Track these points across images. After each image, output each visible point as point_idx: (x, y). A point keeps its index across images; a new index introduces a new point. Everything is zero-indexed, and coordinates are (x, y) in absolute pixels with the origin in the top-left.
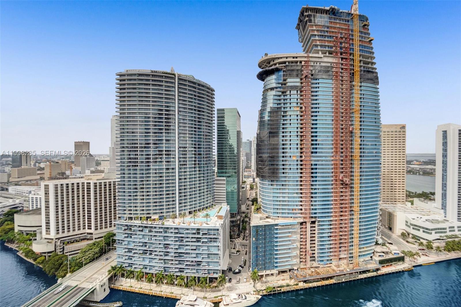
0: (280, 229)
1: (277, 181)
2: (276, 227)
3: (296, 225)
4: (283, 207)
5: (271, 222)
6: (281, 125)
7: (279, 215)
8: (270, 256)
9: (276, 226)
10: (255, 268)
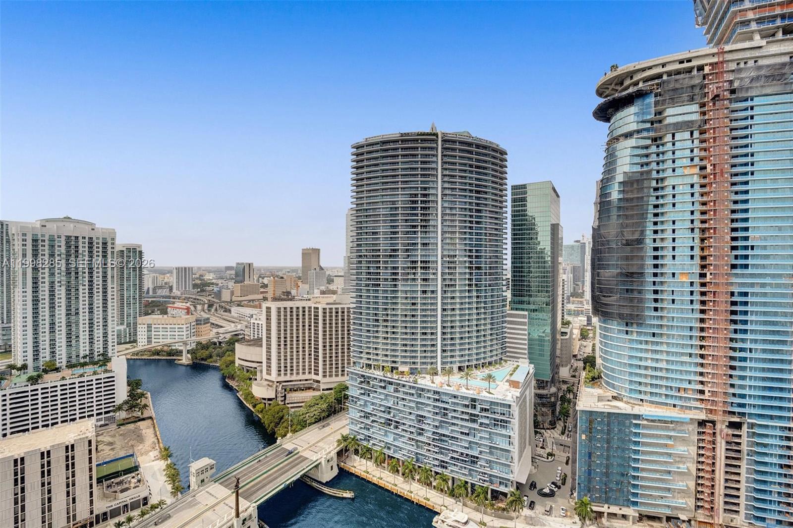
0: (645, 427)
1: (640, 325)
2: (634, 422)
3: (687, 423)
4: (654, 382)
5: (623, 407)
6: (651, 207)
7: (642, 397)
8: (619, 478)
9: (635, 419)
10: (586, 495)
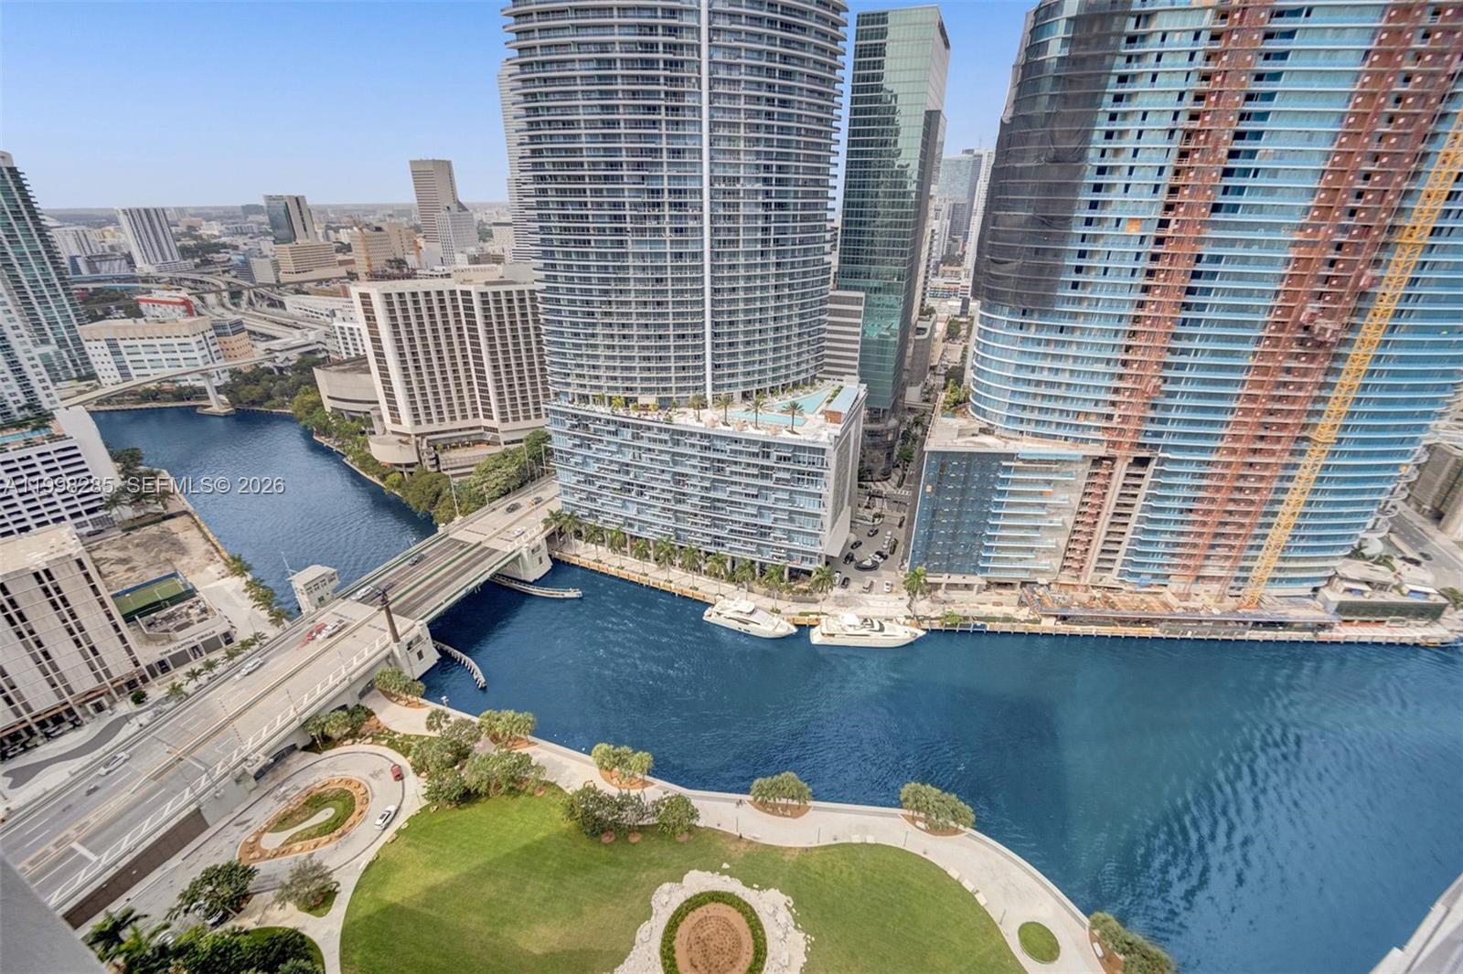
0: (1018, 470)
1: (1043, 314)
2: (1004, 464)
3: (1077, 462)
4: (1046, 404)
5: (992, 444)
7: (1023, 428)
8: (969, 540)
9: (1007, 460)
10: (921, 564)
